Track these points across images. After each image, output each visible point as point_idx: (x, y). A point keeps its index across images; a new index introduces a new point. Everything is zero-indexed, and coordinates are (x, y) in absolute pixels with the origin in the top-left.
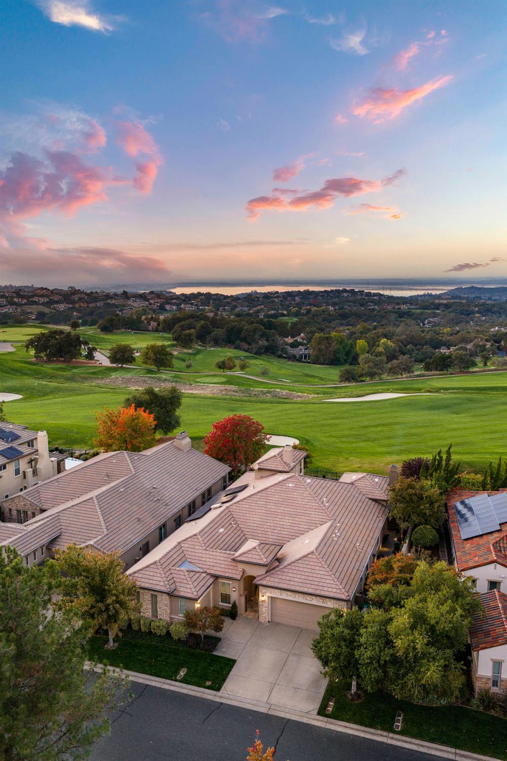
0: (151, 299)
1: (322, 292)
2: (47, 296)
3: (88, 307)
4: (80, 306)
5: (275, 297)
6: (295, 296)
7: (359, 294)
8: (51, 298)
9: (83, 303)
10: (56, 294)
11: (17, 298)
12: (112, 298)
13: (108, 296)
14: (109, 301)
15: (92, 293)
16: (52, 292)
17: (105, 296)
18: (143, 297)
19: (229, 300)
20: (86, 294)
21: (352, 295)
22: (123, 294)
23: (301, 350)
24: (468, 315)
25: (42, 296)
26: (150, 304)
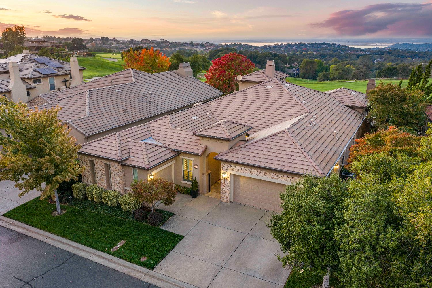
0: (207, 46)
1: (309, 44)
2: (148, 44)
3: (170, 50)
4: (166, 50)
5: (281, 47)
6: (292, 47)
7: (333, 46)
8: (150, 45)
9: (168, 48)
10: (153, 42)
11: (131, 44)
12: (184, 45)
13: (182, 44)
14: (182, 47)
15: (173, 42)
16: (151, 42)
17: (180, 44)
18: (202, 45)
19: (253, 48)
20: (170, 43)
21: (328, 46)
22: (191, 43)
23: (294, 71)
24: (403, 58)
25: (145, 43)
26: (206, 49)
